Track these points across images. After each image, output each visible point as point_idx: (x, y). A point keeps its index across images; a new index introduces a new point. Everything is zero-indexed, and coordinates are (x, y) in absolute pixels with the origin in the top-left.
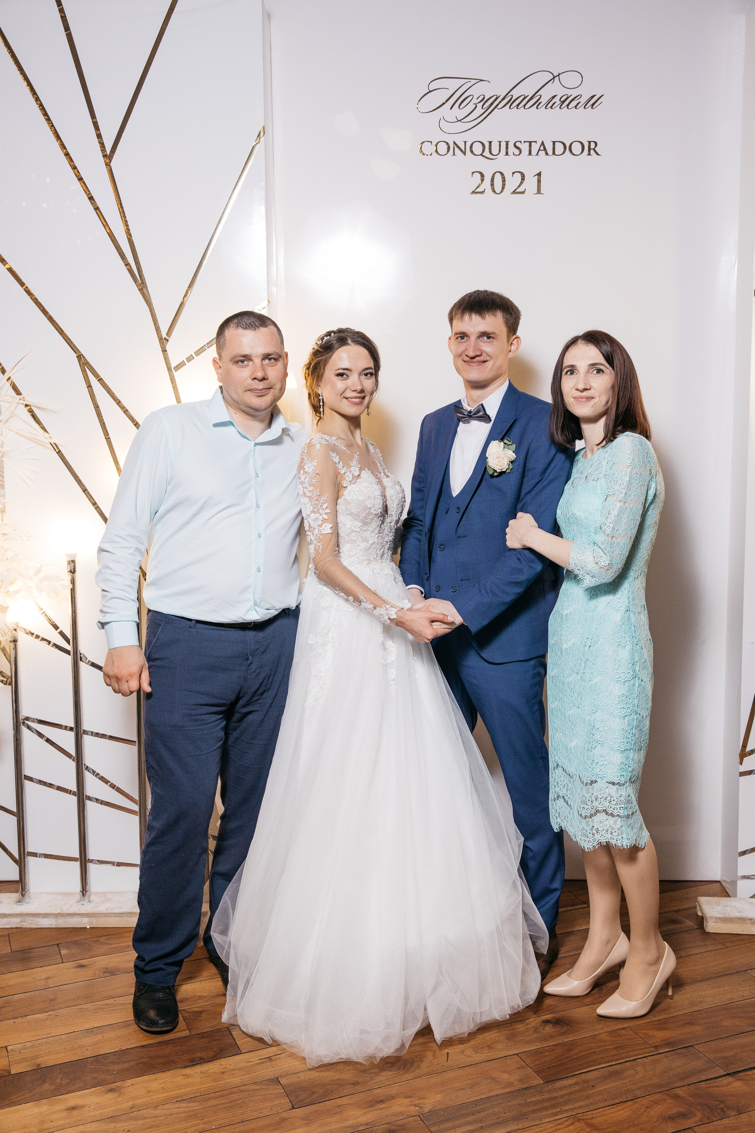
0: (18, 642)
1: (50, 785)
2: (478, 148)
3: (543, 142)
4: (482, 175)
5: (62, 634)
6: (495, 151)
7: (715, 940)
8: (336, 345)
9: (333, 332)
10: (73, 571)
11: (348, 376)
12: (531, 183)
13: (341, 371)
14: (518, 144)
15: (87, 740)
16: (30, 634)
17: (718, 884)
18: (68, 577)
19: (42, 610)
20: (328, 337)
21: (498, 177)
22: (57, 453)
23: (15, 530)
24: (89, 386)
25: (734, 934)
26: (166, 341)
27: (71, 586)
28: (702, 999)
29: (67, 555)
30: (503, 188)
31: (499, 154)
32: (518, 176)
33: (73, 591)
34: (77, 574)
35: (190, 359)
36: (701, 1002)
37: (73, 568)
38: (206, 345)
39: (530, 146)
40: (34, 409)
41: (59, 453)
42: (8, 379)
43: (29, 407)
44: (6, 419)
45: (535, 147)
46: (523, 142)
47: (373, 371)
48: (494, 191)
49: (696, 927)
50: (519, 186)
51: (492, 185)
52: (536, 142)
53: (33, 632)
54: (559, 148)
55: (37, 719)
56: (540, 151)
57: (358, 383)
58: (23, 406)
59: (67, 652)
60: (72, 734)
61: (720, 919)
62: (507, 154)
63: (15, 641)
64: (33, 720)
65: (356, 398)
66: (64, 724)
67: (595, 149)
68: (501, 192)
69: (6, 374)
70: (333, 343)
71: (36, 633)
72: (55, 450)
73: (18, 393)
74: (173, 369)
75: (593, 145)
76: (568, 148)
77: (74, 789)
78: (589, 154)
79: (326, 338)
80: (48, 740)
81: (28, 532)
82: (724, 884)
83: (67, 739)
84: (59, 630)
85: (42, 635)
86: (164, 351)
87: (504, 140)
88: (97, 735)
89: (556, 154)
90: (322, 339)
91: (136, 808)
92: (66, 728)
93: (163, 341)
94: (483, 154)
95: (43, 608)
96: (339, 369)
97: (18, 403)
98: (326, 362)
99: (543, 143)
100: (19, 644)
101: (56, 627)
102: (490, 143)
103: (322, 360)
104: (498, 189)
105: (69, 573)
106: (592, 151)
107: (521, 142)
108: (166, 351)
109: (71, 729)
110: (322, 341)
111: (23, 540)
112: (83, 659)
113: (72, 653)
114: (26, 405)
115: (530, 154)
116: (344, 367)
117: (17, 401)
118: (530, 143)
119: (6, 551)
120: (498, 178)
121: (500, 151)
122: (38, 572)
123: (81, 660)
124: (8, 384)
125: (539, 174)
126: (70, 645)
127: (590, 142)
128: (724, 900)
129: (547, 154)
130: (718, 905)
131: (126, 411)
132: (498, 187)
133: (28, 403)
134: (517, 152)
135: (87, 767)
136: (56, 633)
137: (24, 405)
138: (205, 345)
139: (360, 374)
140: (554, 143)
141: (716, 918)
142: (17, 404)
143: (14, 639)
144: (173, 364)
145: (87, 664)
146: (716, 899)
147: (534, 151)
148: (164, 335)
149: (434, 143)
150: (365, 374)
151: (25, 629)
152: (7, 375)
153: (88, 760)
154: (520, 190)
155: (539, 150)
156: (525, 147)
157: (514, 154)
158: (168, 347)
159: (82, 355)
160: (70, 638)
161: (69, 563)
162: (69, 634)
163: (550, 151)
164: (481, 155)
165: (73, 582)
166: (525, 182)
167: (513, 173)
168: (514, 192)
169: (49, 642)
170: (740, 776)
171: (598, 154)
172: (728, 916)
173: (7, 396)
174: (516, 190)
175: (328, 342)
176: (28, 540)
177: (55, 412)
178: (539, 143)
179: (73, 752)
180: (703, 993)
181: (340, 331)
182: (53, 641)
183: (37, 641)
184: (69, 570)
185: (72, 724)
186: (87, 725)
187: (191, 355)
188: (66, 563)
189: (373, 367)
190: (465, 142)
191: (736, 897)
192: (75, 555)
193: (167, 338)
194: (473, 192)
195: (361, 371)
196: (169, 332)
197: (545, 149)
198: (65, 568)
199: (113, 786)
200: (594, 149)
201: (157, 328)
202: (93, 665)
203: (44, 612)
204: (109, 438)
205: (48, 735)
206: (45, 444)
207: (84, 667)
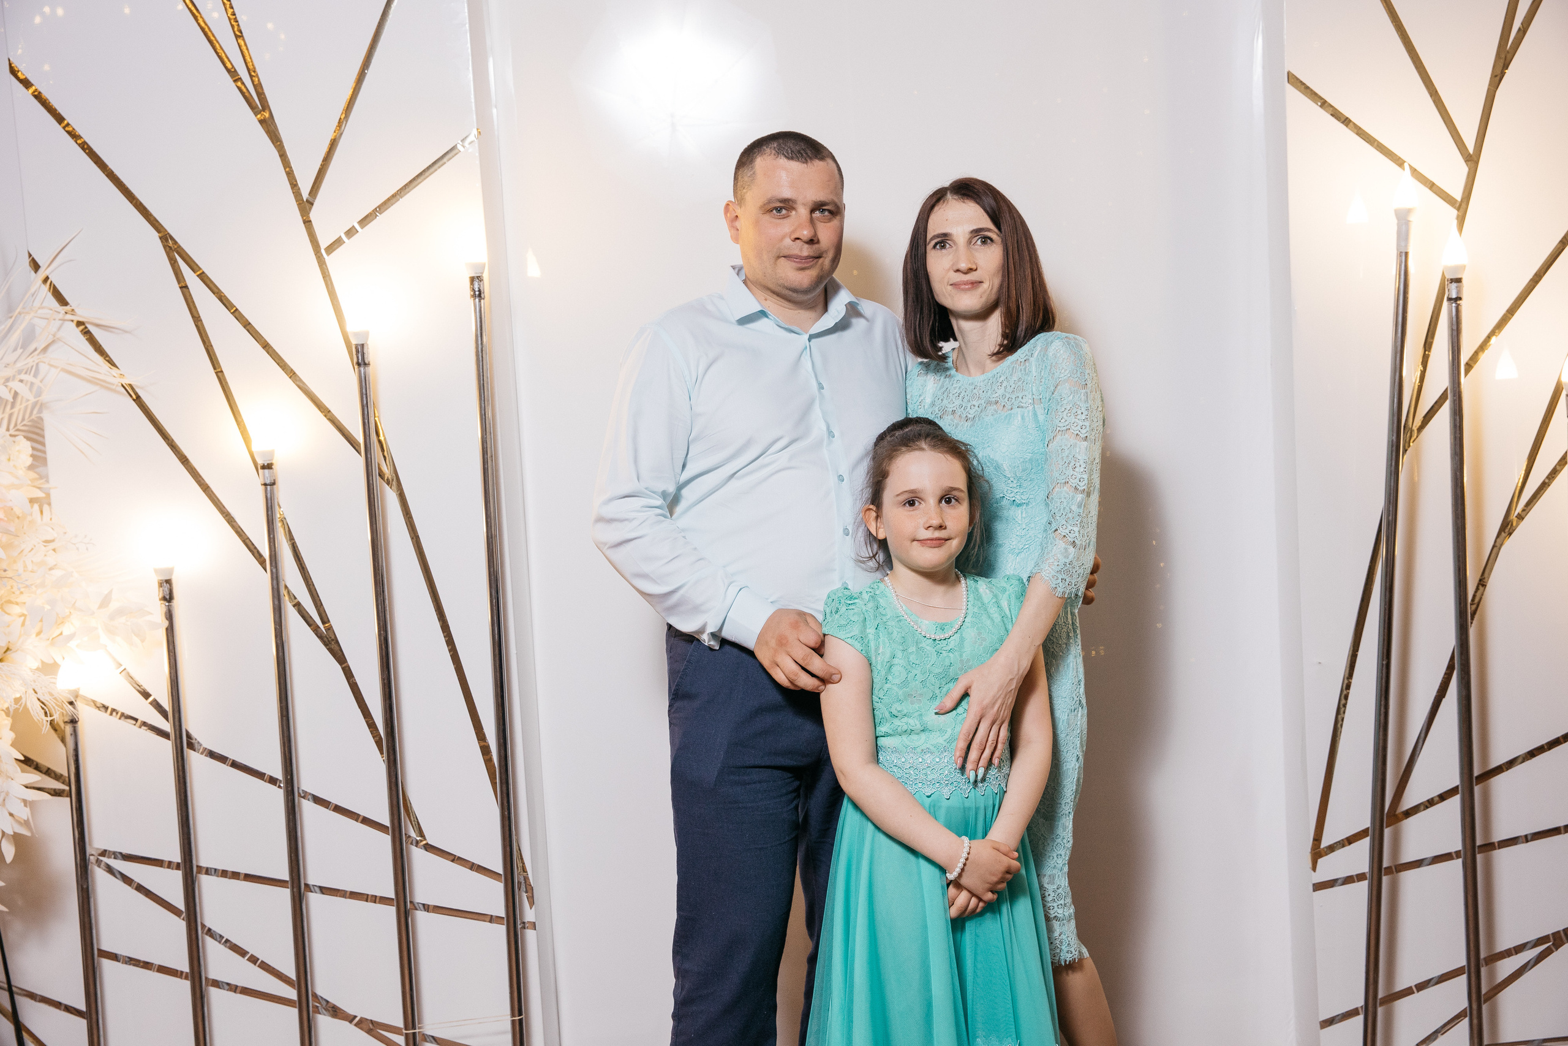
0: (79, 723)
1: (147, 965)
5: (157, 705)
10: (168, 597)
15: (207, 885)
16: (103, 709)
18: (161, 608)
19: (121, 665)
22: (134, 400)
23: (65, 533)
24: (184, 288)
26: (310, 205)
27: (166, 623)
29: (156, 571)
33: (170, 631)
34: (176, 603)
35: (351, 232)
37: (168, 592)
38: (378, 209)
40: (91, 328)
41: (138, 400)
42: (46, 279)
43: (83, 327)
44: (43, 346)
53: (107, 704)
55: (121, 853)
58: (74, 325)
59: (164, 734)
60: (178, 875)
63: (73, 722)
64: (116, 855)
66: (166, 858)
69: (41, 271)
71: (111, 706)
72: (132, 398)
73: (62, 301)
74: (323, 252)
77: (185, 967)
80: (140, 888)
81: (86, 536)
83: (171, 885)
84: (151, 699)
85: (121, 710)
86: (307, 223)
88: (224, 874)
91: (292, 994)
92: (170, 865)
93: (305, 206)
95: (121, 663)
97: (64, 320)
100: (80, 725)
101: (146, 695)
105: (162, 602)
108: (310, 221)
109: (178, 866)
111: (78, 549)
112: (196, 746)
113: (172, 736)
114: (79, 324)
117: (61, 316)
119: (51, 569)
122: (105, 602)
123: (191, 746)
124: (45, 288)
126: (168, 721)
133: (81, 319)
135: (210, 930)
136: (146, 704)
137: (75, 322)
138: (375, 210)
142: (61, 322)
143: (71, 718)
144: (324, 244)
145: (202, 753)
148: (305, 195)
151: (94, 702)
152: (42, 274)
153: (209, 918)
158: (313, 216)
159: (168, 233)
160: (167, 709)
161: (161, 585)
162: (166, 704)
165: (170, 616)
169: (135, 721)
170: (1314, 891)
173: (43, 308)
176: (87, 549)
177: (126, 332)
179: (180, 904)
182: (141, 718)
183: (114, 719)
184: (161, 596)
185: (177, 858)
186: (204, 857)
187: (353, 226)
188: (156, 585)
192: (171, 571)
193: (311, 200)
196: (314, 191)
198: (155, 593)
199: (253, 960)
201: (294, 185)
202: (212, 755)
203: (125, 669)
204: (222, 371)
205: (138, 879)
206: (114, 387)
207: (195, 759)
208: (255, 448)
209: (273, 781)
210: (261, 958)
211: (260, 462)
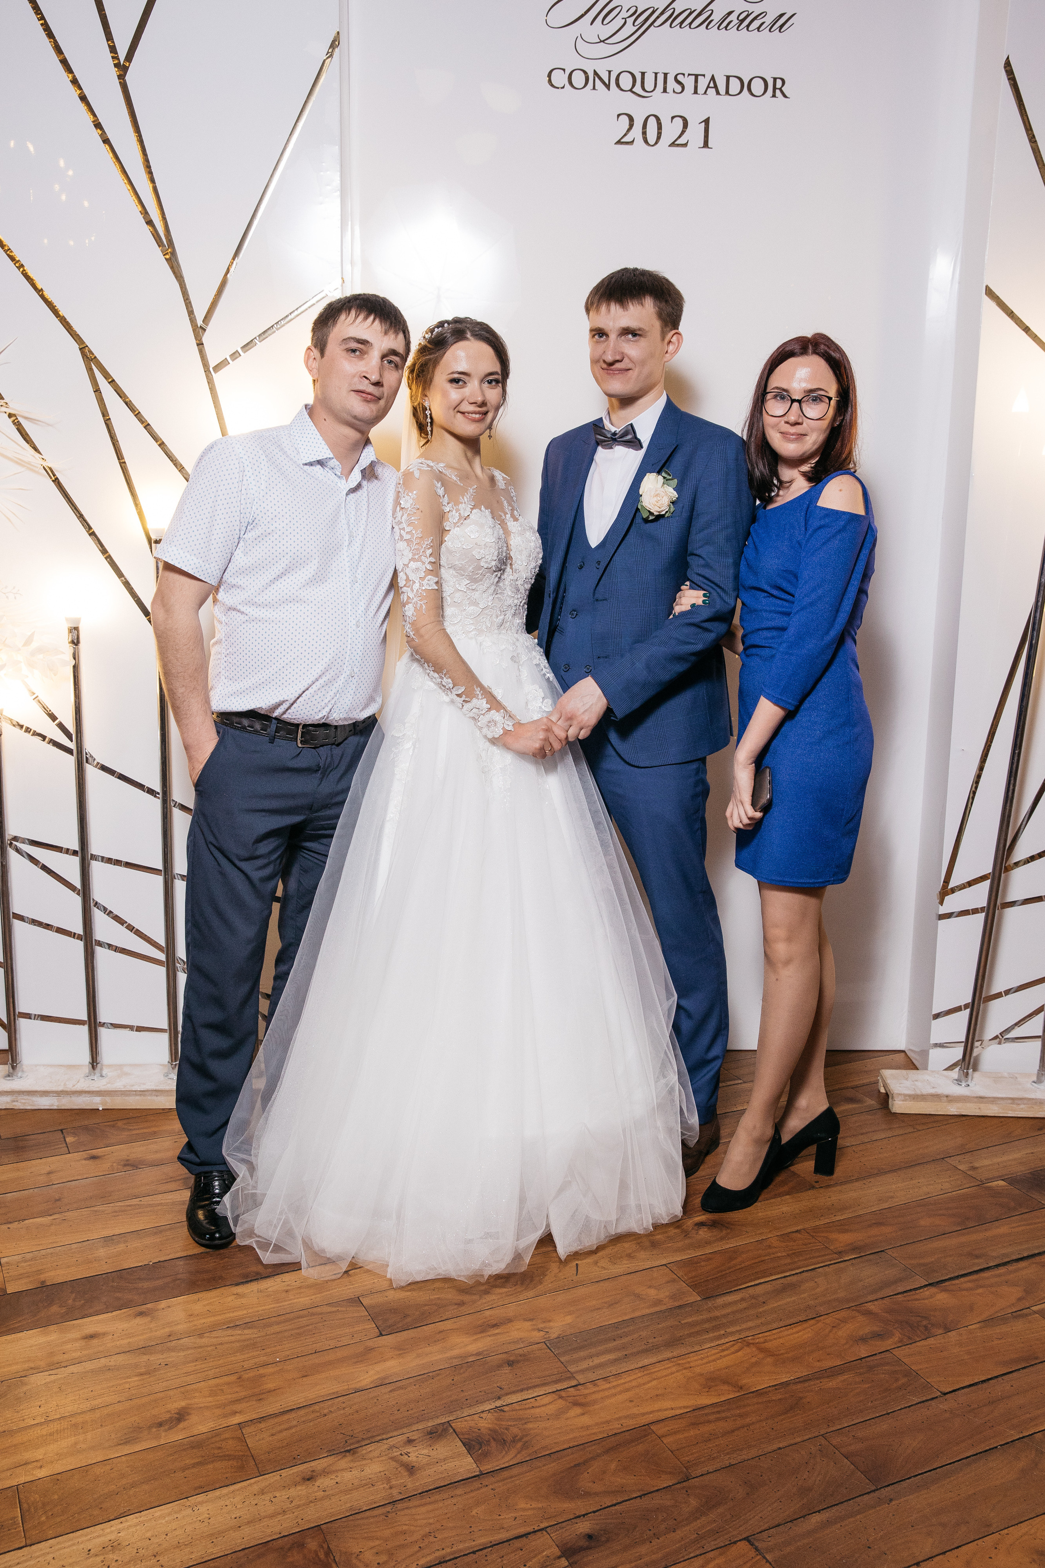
0: (2, 736)
1: (48, 926)
2: (626, 81)
3: (713, 76)
4: (631, 119)
5: (61, 726)
6: (649, 85)
7: (903, 1121)
8: (451, 340)
9: (447, 322)
10: (76, 641)
11: (465, 383)
12: (695, 133)
13: (456, 376)
14: (680, 78)
15: (96, 867)
16: (18, 727)
17: (903, 1054)
18: (69, 649)
19: (34, 694)
20: (440, 329)
21: (652, 122)
22: (53, 481)
24: (98, 393)
25: (926, 1115)
26: (203, 331)
27: (73, 662)
28: (892, 1194)
29: (67, 620)
30: (659, 138)
31: (654, 90)
32: (679, 122)
33: (76, 668)
34: (82, 645)
35: (235, 355)
36: (892, 1197)
37: (76, 637)
38: (258, 338)
39: (696, 81)
40: (21, 420)
41: (57, 481)
43: (14, 418)
45: (703, 83)
46: (686, 75)
47: (499, 377)
48: (646, 141)
49: (879, 1106)
50: (680, 137)
51: (644, 133)
52: (704, 75)
53: (21, 723)
54: (735, 86)
55: (28, 840)
56: (709, 89)
57: (479, 393)
58: (6, 415)
59: (69, 751)
60: (76, 860)
61: (909, 1096)
62: (665, 91)
64: (24, 841)
65: (475, 413)
66: (65, 846)
67: (783, 89)
68: (656, 143)
70: (446, 337)
71: (26, 725)
72: (51, 478)
74: (211, 369)
75: (779, 84)
76: (746, 86)
77: (79, 930)
78: (774, 96)
79: (436, 330)
80: (44, 868)
82: (909, 1053)
83: (70, 867)
84: (57, 722)
85: (33, 728)
86: (200, 344)
87: (661, 71)
88: (109, 861)
89: (730, 93)
90: (432, 331)
91: (162, 957)
92: (67, 851)
93: (198, 331)
94: (633, 90)
95: (35, 692)
96: (453, 373)
98: (436, 362)
99: (713, 78)
101: (53, 717)
102: (643, 74)
103: (430, 360)
104: (652, 140)
105: (71, 645)
106: (778, 92)
107: (684, 75)
108: (203, 344)
109: (75, 853)
110: (432, 334)
112: (90, 760)
113: (75, 752)
114: (10, 416)
115: (696, 92)
116: (460, 369)
118: (696, 76)
120: (652, 124)
121: (655, 86)
122: (28, 641)
123: (87, 762)
125: (707, 122)
126: (72, 742)
127: (775, 79)
128: (912, 1073)
129: (718, 93)
130: (907, 1079)
131: (147, 427)
132: (652, 136)
133: (12, 412)
134: (678, 88)
135: (96, 903)
136: (53, 725)
137: (8, 414)
138: (255, 338)
139: (482, 381)
140: (728, 78)
141: (905, 1095)
144: (212, 364)
145: (96, 767)
146: (904, 1072)
147: (701, 88)
148: (200, 322)
149: (568, 73)
150: (488, 381)
151: (11, 720)
153: (98, 893)
154: (681, 141)
155: (708, 87)
156: (689, 82)
157: (674, 91)
158: (205, 339)
159: (86, 345)
160: (72, 732)
161: (70, 631)
162: (71, 727)
163: (722, 90)
164: (631, 90)
165: (76, 656)
166: (688, 130)
167: (673, 118)
168: (673, 144)
169: (44, 738)
170: (939, 920)
171: (785, 96)
172: (919, 1092)
174: (676, 141)
175: (440, 335)
177: (49, 425)
178: (708, 78)
179: (77, 883)
180: (894, 1186)
181: (457, 321)
182: (49, 736)
183: (28, 735)
184: (70, 640)
185: (76, 846)
186: (95, 848)
187: (237, 351)
188: (67, 631)
189: (500, 373)
190: (610, 72)
191: (926, 1069)
192: (78, 620)
193: (204, 326)
194: (619, 142)
195: (483, 375)
196: (207, 318)
197: (716, 87)
198: (65, 638)
199: (130, 928)
200: (780, 89)
201: (191, 313)
202: (104, 768)
203: (37, 697)
204: (125, 462)
205: (43, 861)
206: (37, 470)
207: (91, 771)
208: (150, 526)
209: (151, 792)
210: (136, 927)
211: (154, 537)
